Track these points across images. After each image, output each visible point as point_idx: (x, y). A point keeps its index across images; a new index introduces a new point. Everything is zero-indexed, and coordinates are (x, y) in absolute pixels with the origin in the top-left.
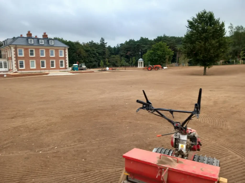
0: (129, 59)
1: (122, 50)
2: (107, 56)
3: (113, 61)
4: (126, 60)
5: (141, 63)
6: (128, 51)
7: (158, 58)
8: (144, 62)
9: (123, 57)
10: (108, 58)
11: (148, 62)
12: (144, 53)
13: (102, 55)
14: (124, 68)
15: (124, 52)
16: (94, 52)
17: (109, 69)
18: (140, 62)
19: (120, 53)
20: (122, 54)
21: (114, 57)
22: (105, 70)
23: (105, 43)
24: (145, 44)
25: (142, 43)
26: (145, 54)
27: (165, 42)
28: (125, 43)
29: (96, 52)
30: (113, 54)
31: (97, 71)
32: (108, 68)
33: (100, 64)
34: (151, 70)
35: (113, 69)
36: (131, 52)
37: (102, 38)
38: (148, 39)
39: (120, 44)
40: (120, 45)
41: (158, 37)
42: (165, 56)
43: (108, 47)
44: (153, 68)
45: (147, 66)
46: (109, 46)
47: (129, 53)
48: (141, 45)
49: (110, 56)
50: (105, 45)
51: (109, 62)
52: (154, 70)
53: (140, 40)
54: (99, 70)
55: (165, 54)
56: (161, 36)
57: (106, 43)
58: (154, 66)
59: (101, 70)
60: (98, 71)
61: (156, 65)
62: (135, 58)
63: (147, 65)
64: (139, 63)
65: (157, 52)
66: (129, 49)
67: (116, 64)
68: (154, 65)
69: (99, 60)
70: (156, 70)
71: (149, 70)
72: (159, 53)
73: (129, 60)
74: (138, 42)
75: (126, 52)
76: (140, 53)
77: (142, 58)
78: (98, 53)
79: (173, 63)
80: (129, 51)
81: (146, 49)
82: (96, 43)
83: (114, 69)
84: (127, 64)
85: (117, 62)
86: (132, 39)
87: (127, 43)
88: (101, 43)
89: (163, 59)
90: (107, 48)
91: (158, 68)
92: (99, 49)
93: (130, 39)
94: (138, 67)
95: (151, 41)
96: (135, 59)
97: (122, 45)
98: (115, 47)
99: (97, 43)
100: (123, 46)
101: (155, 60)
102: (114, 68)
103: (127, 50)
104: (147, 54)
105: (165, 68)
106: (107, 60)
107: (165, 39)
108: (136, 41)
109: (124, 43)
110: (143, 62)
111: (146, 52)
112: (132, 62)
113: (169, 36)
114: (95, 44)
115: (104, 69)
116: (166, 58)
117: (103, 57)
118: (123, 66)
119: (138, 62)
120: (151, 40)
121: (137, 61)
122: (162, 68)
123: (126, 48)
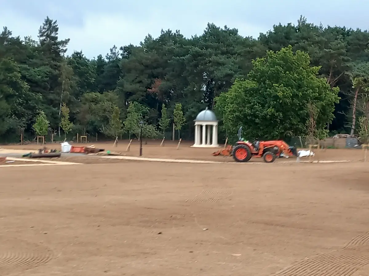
0: (160, 108)
1: (129, 71)
2: (66, 94)
3: (89, 117)
4: (144, 114)
5: (209, 128)
6: (153, 76)
7: (277, 114)
8: (220, 124)
9: (133, 101)
10: (69, 103)
11: (235, 125)
12: (220, 88)
13: (45, 88)
14: (136, 148)
15: (137, 80)
16: (11, 77)
17: (72, 151)
18: (204, 124)
19: (122, 86)
20: (129, 87)
21: (95, 101)
22: (55, 156)
23: (59, 40)
24: (223, 53)
25: (212, 47)
26: (222, 94)
27: (304, 49)
28: (141, 43)
29: (19, 75)
30: (92, 88)
31: (18, 157)
32: (66, 146)
33: (36, 127)
34: (246, 160)
35: (87, 151)
36: (169, 84)
37: (48, 22)
38: (235, 32)
39: (121, 49)
40: (121, 52)
41: (278, 29)
42: (304, 104)
43: (70, 56)
44: (257, 154)
45: (232, 142)
46: (77, 53)
47: (159, 85)
48: (210, 55)
49: (77, 95)
50: (61, 47)
51: (72, 119)
52: (262, 159)
53: (204, 36)
54: (28, 152)
55: (305, 96)
56: (289, 24)
57: (66, 42)
58: (261, 144)
59: (37, 152)
60: (24, 156)
61: (266, 140)
62: (183, 106)
63: (234, 140)
64: (201, 127)
65: (271, 87)
66: (160, 70)
67: (104, 130)
68: (261, 138)
69: (33, 109)
70: (266, 162)
71: (238, 161)
72: (280, 94)
73: (160, 115)
74: (195, 41)
75: (146, 81)
76: (204, 88)
77: (210, 109)
78: (29, 81)
79: (336, 136)
80: (161, 76)
81: (230, 72)
82: (22, 39)
83: (92, 151)
84: (151, 128)
85: (106, 120)
86: (174, 32)
87: (150, 44)
88: (42, 42)
89: (298, 115)
90: (70, 62)
91: (277, 154)
92: (34, 65)
93: (165, 30)
94: (196, 145)
95: (247, 42)
96: (183, 110)
97: (129, 50)
98: (100, 57)
99: (26, 38)
100: (133, 58)
101: (264, 118)
102: (92, 146)
103: (149, 71)
104: (231, 93)
105: (303, 153)
106: (65, 110)
107: (303, 38)
108: (190, 38)
109: (139, 45)
110: (215, 124)
111: (230, 84)
112: (172, 122)
113: (321, 27)
114: (16, 42)
115: (50, 147)
116: (308, 115)
117: (51, 96)
118: (134, 136)
119: (196, 123)
120: (247, 39)
121: (192, 118)
122: (292, 155)
123: (147, 66)
